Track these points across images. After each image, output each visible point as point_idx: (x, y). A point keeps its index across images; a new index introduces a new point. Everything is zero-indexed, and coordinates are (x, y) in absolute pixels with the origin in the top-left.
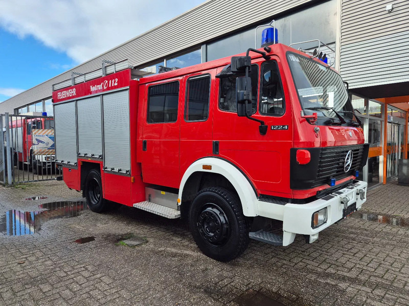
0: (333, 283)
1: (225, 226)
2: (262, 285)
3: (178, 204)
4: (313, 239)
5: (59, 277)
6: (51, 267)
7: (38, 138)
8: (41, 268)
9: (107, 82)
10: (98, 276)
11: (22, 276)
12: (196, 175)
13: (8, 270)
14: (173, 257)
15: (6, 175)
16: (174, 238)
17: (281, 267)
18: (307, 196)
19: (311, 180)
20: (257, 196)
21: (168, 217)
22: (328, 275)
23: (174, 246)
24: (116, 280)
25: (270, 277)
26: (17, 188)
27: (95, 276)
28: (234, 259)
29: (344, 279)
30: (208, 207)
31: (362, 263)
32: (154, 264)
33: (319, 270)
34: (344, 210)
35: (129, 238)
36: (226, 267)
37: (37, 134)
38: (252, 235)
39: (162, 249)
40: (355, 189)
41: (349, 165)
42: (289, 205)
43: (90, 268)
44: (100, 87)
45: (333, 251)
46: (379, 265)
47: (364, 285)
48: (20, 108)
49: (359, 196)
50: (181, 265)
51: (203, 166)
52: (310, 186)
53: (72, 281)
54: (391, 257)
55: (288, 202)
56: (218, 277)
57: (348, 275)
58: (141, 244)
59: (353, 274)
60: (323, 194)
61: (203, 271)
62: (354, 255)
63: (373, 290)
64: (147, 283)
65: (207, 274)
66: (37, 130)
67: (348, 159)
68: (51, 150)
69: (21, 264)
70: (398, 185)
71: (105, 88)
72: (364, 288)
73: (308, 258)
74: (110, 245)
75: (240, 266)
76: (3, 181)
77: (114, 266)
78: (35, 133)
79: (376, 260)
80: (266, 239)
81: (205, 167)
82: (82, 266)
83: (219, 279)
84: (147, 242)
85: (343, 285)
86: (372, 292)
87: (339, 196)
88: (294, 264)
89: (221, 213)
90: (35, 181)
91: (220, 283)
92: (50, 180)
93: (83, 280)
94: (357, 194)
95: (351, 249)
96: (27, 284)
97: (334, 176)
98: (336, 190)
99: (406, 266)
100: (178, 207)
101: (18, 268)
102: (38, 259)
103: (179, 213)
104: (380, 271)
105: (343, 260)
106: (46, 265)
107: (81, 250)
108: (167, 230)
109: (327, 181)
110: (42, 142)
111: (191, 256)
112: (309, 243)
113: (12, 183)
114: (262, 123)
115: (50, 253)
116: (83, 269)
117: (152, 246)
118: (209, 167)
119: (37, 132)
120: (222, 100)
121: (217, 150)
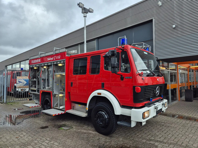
0: (153, 143)
1: (107, 119)
2: (123, 145)
3: (86, 110)
4: (143, 124)
5: (35, 143)
6: (31, 139)
7: (19, 80)
8: (27, 139)
9: (55, 57)
10: (52, 142)
11: (19, 143)
12: (94, 97)
13: (12, 140)
14: (84, 134)
15: (3, 98)
16: (84, 126)
17: (131, 137)
18: (141, 106)
19: (142, 99)
20: (120, 106)
21: (82, 116)
22: (151, 140)
23: (85, 129)
24: (60, 144)
25: (126, 141)
26: (8, 104)
27: (51, 142)
28: (111, 134)
29: (157, 141)
30: (100, 111)
31: (166, 135)
32: (76, 137)
33: (147, 138)
34: (157, 112)
35: (64, 126)
36: (108, 138)
37: (19, 79)
38: (118, 123)
39: (79, 131)
40: (161, 103)
41: (158, 93)
42: (133, 109)
43: (48, 139)
44: (52, 59)
45: (154, 130)
46: (173, 136)
47: (165, 143)
48: (8, 65)
49: (163, 106)
50: (88, 137)
51: (98, 93)
52: (141, 101)
53: (41, 144)
54: (178, 132)
55: (133, 108)
56: (104, 142)
57: (159, 140)
58: (70, 129)
59: (161, 139)
60: (147, 105)
61: (98, 140)
62: (162, 132)
63: (169, 145)
64: (74, 145)
65: (99, 141)
66: (19, 77)
67: (157, 90)
68: (25, 86)
69: (17, 138)
70: (185, 101)
71: (54, 59)
72: (165, 145)
73: (143, 133)
74: (56, 129)
75: (114, 137)
76: (1, 101)
77: (59, 138)
78: (18, 78)
79: (171, 134)
80: (124, 124)
81: (98, 94)
82: (45, 138)
83: (104, 143)
84: (73, 128)
85: (156, 144)
86: (168, 146)
87: (154, 106)
88: (137, 136)
89: (105, 114)
90: (17, 101)
91: (105, 144)
92: (24, 100)
93: (46, 144)
94: (162, 105)
95: (161, 129)
96: (21, 146)
97: (152, 97)
98: (153, 103)
99: (184, 136)
100: (86, 112)
101: (16, 140)
102: (24, 136)
103: (87, 114)
104: (173, 138)
105: (158, 134)
106: (28, 138)
107: (43, 132)
108: (81, 122)
109: (149, 99)
110: (21, 82)
111: (92, 133)
112: (142, 126)
113: (6, 102)
114: (122, 76)
115: (29, 133)
116: (45, 140)
117: (75, 130)
118: (100, 94)
119: (19, 78)
120: (105, 65)
121: (103, 86)
